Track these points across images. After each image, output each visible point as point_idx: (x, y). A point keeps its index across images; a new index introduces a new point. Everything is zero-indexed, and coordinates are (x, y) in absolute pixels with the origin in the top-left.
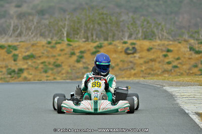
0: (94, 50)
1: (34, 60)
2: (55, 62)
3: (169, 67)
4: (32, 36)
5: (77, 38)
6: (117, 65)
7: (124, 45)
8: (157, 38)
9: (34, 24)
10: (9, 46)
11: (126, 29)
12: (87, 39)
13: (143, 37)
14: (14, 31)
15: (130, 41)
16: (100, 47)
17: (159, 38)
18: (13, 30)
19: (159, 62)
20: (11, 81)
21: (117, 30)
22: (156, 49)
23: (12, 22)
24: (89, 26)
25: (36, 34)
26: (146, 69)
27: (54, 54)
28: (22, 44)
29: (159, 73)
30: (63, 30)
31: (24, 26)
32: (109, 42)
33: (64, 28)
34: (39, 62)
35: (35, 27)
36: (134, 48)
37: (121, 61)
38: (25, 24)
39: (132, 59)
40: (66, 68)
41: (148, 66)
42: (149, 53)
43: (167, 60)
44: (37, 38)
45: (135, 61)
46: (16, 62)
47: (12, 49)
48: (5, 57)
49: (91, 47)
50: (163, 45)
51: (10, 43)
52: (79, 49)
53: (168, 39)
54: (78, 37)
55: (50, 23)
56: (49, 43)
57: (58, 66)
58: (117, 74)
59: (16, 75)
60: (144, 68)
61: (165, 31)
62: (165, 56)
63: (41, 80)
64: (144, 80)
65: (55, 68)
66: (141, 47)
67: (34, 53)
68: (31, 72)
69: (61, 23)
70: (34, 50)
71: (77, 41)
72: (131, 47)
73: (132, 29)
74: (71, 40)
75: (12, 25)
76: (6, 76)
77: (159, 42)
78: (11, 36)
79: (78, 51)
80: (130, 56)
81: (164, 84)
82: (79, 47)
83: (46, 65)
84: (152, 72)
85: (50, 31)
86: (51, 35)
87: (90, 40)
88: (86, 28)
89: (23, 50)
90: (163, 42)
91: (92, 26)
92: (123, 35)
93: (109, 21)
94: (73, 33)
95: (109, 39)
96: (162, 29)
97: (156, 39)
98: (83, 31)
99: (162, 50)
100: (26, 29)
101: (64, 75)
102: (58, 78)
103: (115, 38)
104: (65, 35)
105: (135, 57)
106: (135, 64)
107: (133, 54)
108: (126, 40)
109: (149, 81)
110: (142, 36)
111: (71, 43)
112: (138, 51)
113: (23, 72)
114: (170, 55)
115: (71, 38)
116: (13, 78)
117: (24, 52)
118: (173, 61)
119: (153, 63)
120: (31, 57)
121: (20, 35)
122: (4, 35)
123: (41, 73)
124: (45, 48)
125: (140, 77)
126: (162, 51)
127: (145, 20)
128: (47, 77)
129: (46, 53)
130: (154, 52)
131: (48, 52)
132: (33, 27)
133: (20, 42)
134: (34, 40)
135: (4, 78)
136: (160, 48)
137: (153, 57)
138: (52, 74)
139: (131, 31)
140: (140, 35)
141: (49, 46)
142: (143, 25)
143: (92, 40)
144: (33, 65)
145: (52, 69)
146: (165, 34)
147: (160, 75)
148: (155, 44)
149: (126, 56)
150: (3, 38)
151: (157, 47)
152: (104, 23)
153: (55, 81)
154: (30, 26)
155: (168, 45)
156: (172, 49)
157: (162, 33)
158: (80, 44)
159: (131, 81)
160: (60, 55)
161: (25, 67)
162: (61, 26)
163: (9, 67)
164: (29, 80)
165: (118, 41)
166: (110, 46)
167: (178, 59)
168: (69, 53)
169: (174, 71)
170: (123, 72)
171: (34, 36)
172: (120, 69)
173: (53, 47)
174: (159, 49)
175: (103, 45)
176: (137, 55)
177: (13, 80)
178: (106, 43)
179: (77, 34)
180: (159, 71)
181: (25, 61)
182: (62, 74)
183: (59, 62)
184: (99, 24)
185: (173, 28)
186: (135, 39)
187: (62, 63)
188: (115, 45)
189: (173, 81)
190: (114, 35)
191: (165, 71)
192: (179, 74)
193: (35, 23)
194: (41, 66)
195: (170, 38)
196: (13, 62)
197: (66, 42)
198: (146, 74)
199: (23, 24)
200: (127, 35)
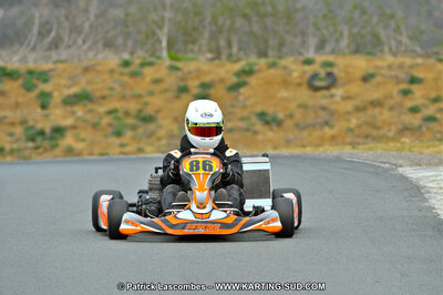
0: (234, 80)
1: (90, 106)
2: (140, 111)
3: (416, 120)
4: (85, 47)
5: (192, 51)
6: (291, 116)
7: (306, 68)
8: (386, 49)
9: (88, 19)
10: (30, 72)
11: (311, 29)
12: (217, 54)
13: (353, 47)
14: (42, 35)
15: (320, 59)
16: (249, 72)
17: (390, 49)
18: (40, 33)
19: (392, 109)
20: (34, 156)
21: (288, 32)
22: (384, 76)
23: (37, 15)
24: (220, 21)
25: (95, 43)
26: (359, 126)
27: (139, 91)
28: (60, 66)
29: (391, 134)
30: (158, 32)
31: (66, 24)
32: (271, 60)
33: (161, 28)
34: (102, 109)
35: (91, 27)
36: (330, 75)
37: (300, 106)
38: (67, 17)
39: (324, 102)
40: (166, 124)
41: (363, 117)
42: (368, 85)
43: (409, 103)
44: (97, 54)
45: (333, 107)
46: (45, 112)
47: (38, 79)
48: (21, 100)
49: (228, 72)
50: (401, 66)
51: (31, 65)
52: (198, 77)
53: (413, 51)
54: (196, 49)
55: (127, 15)
56: (126, 64)
57: (148, 119)
58: (291, 136)
59: (47, 143)
60: (354, 122)
61: (404, 33)
62: (406, 93)
63: (107, 154)
64: (352, 151)
65: (140, 124)
66: (347, 73)
67: (89, 88)
68: (83, 134)
69: (154, 17)
70: (89, 82)
71: (192, 59)
72: (322, 73)
73: (326, 28)
74: (179, 55)
75: (37, 22)
76: (22, 145)
77: (390, 59)
78: (34, 49)
79: (196, 83)
80: (320, 94)
81: (401, 162)
82: (199, 73)
83: (118, 119)
84: (374, 133)
85: (128, 35)
86: (130, 44)
87: (224, 57)
88: (214, 28)
89: (63, 82)
90: (400, 60)
91: (228, 23)
92: (304, 42)
93: (269, 9)
94: (183, 41)
95: (270, 53)
96: (398, 27)
97: (382, 51)
98: (206, 35)
99: (397, 77)
100: (71, 32)
101: (164, 142)
102: (148, 149)
103: (285, 50)
104: (164, 44)
105: (332, 96)
106: (332, 113)
107: (327, 88)
108: (311, 54)
109: (365, 153)
110: (349, 46)
111: (179, 64)
112: (340, 82)
113: (63, 136)
114: (417, 90)
115: (178, 51)
116: (41, 150)
117: (65, 86)
118: (423, 105)
119: (377, 110)
120: (82, 98)
121: (56, 44)
122: (17, 46)
123: (106, 136)
124: (116, 76)
125: (344, 144)
126: (398, 81)
127: (355, 7)
128: (122, 145)
129: (118, 89)
130: (379, 84)
131: (123, 85)
132: (87, 25)
133: (56, 62)
134: (90, 58)
135: (19, 150)
136: (393, 73)
137: (376, 95)
138: (134, 138)
139: (322, 34)
140: (344, 43)
141: (127, 70)
142: (351, 19)
143: (230, 57)
144: (88, 117)
145: (134, 128)
146: (405, 40)
147: (393, 139)
148: (379, 63)
149: (311, 93)
150: (14, 53)
151: (384, 72)
152: (258, 14)
153: (141, 155)
154: (78, 22)
155: (412, 67)
156: (420, 75)
157: (398, 37)
158: (199, 64)
159: (322, 156)
160: (151, 94)
161: (69, 122)
162: (154, 22)
163: (31, 123)
164: (79, 154)
165: (291, 59)
166: (272, 71)
167: (436, 100)
168: (175, 88)
169: (428, 129)
170: (305, 133)
171: (90, 48)
172: (297, 126)
173: (134, 75)
174: (391, 76)
175: (256, 68)
176: (338, 92)
177: (41, 154)
178: (263, 62)
179: (194, 42)
180: (389, 130)
181: (69, 109)
182: (159, 139)
183: (149, 111)
184: (245, 16)
185: (423, 26)
186: (333, 52)
187: (158, 111)
188: (285, 68)
189: (421, 153)
190: (281, 45)
191: (406, 130)
192: (438, 136)
193: (92, 17)
194: (106, 120)
195: (418, 49)
196: (39, 110)
197: (168, 62)
198: (359, 136)
199: (63, 19)
200: (312, 42)
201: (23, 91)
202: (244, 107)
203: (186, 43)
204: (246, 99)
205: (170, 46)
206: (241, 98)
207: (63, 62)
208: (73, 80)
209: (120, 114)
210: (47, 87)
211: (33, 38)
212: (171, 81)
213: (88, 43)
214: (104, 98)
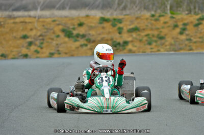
201: (111, 27)
202: (201, 33)
203: (177, 7)
204: (201, 30)
205: (171, 9)
206: (199, 29)
207: (127, 15)
208: (132, 22)
209: (151, 36)
210: (121, 25)
211: (116, 6)
212: (171, 23)
213: (138, 8)
214: (144, 29)
